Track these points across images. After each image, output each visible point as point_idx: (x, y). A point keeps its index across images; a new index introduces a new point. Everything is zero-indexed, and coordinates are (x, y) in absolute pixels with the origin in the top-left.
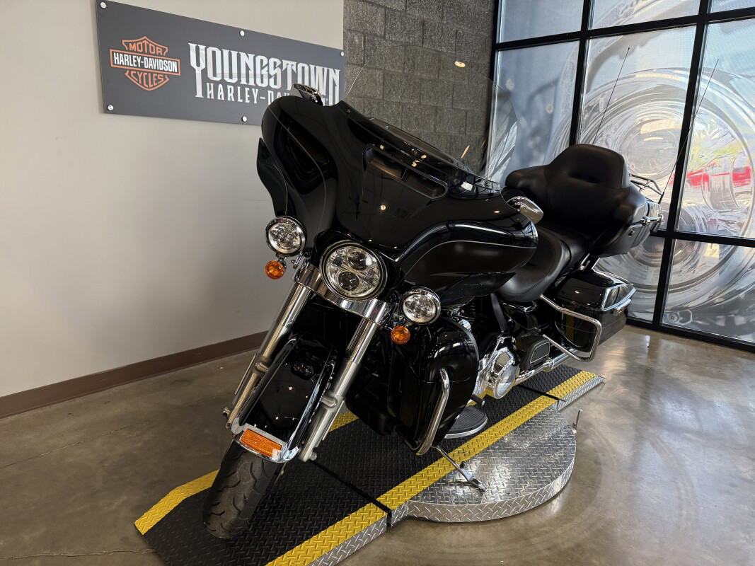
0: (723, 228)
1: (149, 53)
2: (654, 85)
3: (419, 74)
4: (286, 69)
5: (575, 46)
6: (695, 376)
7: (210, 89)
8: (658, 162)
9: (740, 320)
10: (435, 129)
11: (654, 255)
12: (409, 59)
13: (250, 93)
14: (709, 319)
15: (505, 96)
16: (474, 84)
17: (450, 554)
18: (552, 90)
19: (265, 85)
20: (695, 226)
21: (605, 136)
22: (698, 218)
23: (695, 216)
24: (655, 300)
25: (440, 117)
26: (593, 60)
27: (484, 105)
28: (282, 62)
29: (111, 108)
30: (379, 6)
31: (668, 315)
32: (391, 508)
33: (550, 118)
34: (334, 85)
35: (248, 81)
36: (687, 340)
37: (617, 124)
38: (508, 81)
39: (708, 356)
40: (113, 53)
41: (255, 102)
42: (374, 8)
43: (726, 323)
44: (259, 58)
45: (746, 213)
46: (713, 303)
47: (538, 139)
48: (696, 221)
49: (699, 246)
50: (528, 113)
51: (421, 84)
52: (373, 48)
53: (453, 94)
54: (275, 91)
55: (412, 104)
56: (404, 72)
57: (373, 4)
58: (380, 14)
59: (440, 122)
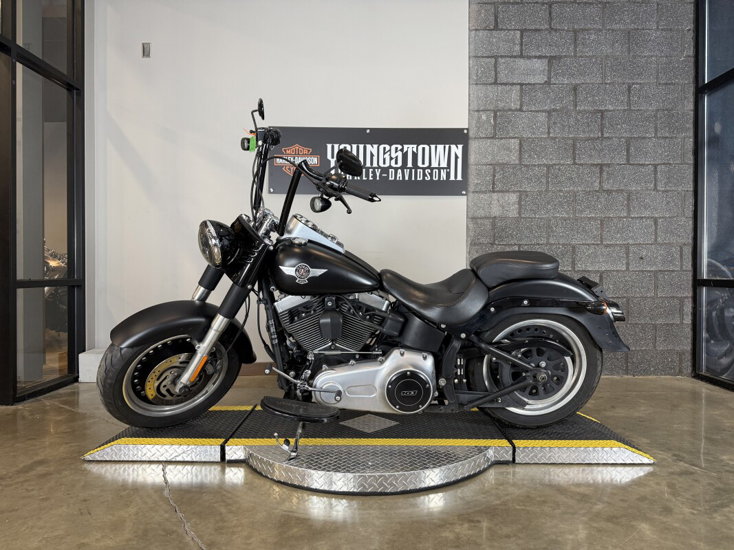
1: (299, 154)
3: (571, 136)
4: (407, 152)
10: (601, 187)
12: (554, 123)
13: (374, 173)
15: (715, 141)
19: (387, 165)
25: (608, 173)
28: (403, 147)
29: (272, 190)
30: (513, 84)
34: (457, 157)
35: (372, 163)
41: (378, 179)
42: (508, 88)
44: (382, 147)
51: (574, 146)
52: (506, 121)
53: (628, 150)
54: (396, 169)
55: (563, 165)
56: (549, 137)
57: (505, 84)
58: (515, 91)
59: (608, 179)
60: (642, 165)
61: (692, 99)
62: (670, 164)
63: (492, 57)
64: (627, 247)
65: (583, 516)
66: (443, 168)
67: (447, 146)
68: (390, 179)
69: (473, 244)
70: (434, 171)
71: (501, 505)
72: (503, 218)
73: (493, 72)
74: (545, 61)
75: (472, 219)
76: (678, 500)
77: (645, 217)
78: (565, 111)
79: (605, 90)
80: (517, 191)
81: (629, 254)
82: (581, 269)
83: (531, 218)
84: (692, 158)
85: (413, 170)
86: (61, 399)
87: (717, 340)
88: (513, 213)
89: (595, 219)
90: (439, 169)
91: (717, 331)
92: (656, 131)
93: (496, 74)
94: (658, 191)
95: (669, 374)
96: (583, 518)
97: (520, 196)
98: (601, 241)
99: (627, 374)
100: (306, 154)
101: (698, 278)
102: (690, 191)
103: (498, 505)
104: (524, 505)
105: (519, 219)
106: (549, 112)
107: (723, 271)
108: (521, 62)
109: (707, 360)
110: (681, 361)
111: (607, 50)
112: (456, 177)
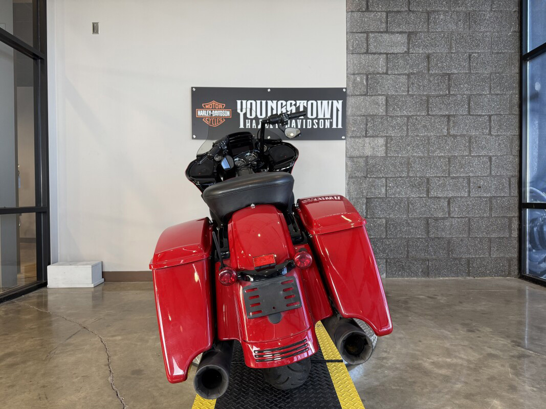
1: (215, 108)
3: (425, 93)
4: (299, 106)
7: (248, 123)
10: (448, 133)
12: (413, 84)
25: (454, 122)
28: (296, 102)
29: (195, 137)
30: (381, 54)
34: (338, 110)
40: (198, 110)
42: (376, 56)
44: (280, 102)
51: (428, 101)
52: (375, 82)
53: (469, 104)
55: (419, 116)
56: (408, 94)
57: (375, 54)
58: (381, 59)
59: (454, 126)
60: (480, 115)
61: (517, 64)
62: (501, 115)
63: (364, 33)
64: (469, 178)
65: (446, 394)
66: (327, 119)
67: (330, 102)
69: (351, 177)
70: (320, 121)
71: (380, 385)
72: (374, 157)
73: (365, 45)
74: (405, 36)
75: (350, 158)
76: (519, 379)
77: (482, 156)
78: (420, 74)
79: (451, 57)
80: (384, 137)
81: (469, 184)
82: (433, 196)
83: (395, 157)
84: (517, 109)
85: (304, 121)
86: (30, 301)
87: (537, 249)
88: (381, 152)
89: (444, 157)
90: (324, 119)
91: (538, 243)
92: (490, 89)
93: (368, 46)
94: (492, 135)
95: (500, 276)
96: (447, 396)
97: (387, 139)
98: (449, 174)
99: (469, 276)
100: (221, 108)
101: (523, 202)
102: (516, 135)
103: (377, 386)
104: (398, 386)
105: (385, 158)
106: (409, 75)
107: (543, 196)
108: (386, 36)
109: (530, 265)
110: (510, 266)
111: (452, 27)
112: (337, 125)
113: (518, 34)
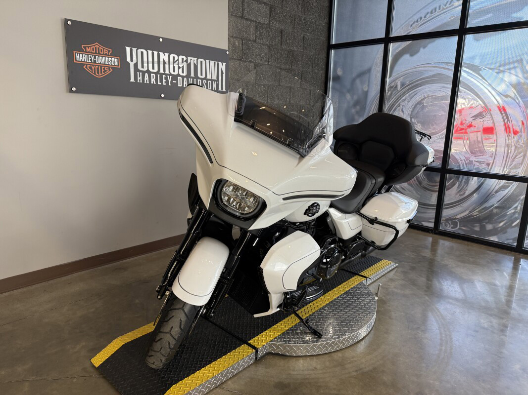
0: (477, 167)
1: (99, 53)
2: (433, 73)
3: (279, 65)
5: (381, 47)
6: (459, 263)
7: (140, 77)
8: (436, 123)
9: (489, 227)
10: (290, 101)
11: (434, 184)
12: (272, 55)
13: (166, 78)
14: (469, 226)
15: (337, 78)
16: (316, 71)
17: (294, 375)
18: (367, 76)
19: (176, 73)
20: (459, 166)
21: (401, 106)
22: (461, 160)
23: (459, 158)
24: (435, 214)
25: (293, 94)
26: (393, 56)
27: (323, 85)
28: (187, 58)
29: (74, 89)
30: (251, 21)
31: (443, 223)
32: (257, 347)
33: (366, 94)
34: (222, 73)
35: (164, 71)
36: (456, 240)
37: (409, 99)
38: (339, 69)
39: (469, 250)
40: (76, 53)
41: (170, 84)
42: (249, 23)
43: (481, 228)
44: (172, 56)
45: (492, 157)
46: (472, 216)
47: (358, 107)
48: (460, 162)
49: (462, 178)
50: (351, 90)
51: (280, 72)
52: (248, 49)
53: (301, 78)
54: (183, 77)
55: (274, 86)
57: (247, 20)
58: (252, 27)
59: (293, 97)
60: (306, 89)
61: (326, 50)
66: (214, 80)
68: (179, 85)
70: (209, 82)
73: (241, 9)
74: (268, 8)
78: (276, 47)
79: (294, 36)
85: (195, 80)
90: (212, 80)
92: (312, 68)
93: (243, 10)
94: (311, 105)
100: (106, 54)
106: (269, 46)
108: (256, 5)
111: (295, 8)
112: (222, 88)
113: (327, 26)
